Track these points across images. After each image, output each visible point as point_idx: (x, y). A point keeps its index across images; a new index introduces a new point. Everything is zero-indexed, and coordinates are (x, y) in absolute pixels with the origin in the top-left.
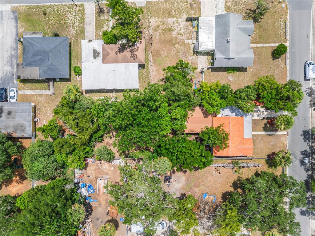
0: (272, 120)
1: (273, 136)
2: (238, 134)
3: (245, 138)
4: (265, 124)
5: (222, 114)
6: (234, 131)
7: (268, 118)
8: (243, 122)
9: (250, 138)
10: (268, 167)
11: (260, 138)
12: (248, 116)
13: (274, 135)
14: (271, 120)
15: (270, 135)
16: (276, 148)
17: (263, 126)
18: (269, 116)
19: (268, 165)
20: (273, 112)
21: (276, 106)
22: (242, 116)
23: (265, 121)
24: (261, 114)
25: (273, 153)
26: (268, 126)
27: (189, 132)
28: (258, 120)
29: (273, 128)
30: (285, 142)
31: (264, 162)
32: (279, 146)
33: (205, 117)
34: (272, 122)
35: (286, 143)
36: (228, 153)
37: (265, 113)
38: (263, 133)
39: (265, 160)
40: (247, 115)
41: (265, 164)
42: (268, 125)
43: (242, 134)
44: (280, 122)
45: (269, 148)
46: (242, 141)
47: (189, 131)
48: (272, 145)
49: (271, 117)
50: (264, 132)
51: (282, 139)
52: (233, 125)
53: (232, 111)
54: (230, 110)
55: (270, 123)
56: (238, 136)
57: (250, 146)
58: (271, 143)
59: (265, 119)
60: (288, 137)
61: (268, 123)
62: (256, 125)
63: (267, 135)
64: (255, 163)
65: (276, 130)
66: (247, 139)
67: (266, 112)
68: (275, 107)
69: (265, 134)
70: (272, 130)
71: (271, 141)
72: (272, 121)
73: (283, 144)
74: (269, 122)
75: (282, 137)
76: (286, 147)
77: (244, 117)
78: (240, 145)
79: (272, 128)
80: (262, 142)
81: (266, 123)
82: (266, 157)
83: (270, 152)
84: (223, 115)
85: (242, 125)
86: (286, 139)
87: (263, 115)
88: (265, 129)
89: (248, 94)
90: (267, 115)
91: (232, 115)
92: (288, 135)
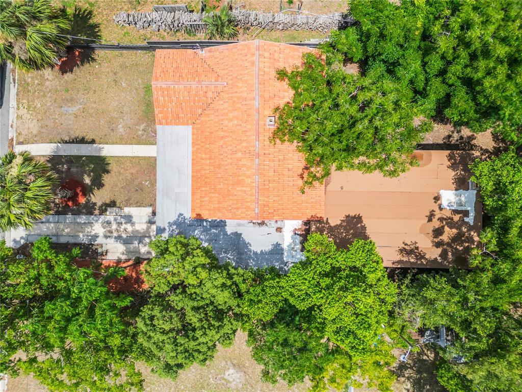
0: (70, 203)
1: (67, 139)
2: (221, 143)
3: (188, 124)
4: (100, 185)
5: (279, 230)
6: (239, 155)
7: (89, 209)
8: (193, 194)
9: (167, 124)
10: (90, 13)
11: (121, 130)
12: (173, 218)
13: (66, 142)
14: (76, 202)
15: (82, 141)
16: (56, 91)
17: (106, 179)
18: (82, 219)
19: (91, 21)
20: (68, 235)
21: (45, 272)
22: (199, 219)
23: (98, 197)
24: (114, 226)
25: (71, 71)
26: (89, 175)
27: (430, 155)
28: (129, 203)
29: (69, 169)
30: (23, 111)
31: (108, 35)
32: (44, 96)
33: (359, 219)
34: (69, 193)
35: (18, 109)
36: (267, 54)
37: (98, 229)
38: (108, 150)
39: (103, 42)
40: (175, 223)
41: (102, 27)
42: (87, 180)
43: (201, 143)
44: (29, 194)
45: (87, 90)
46: (200, 111)
47: (430, 161)
48: (72, 100)
49: (78, 213)
50: (104, 153)
51: (34, 127)
52: (240, 183)
53: (237, 243)
54: (246, 245)
55: (78, 190)
56: (221, 134)
57: (168, 89)
58: (75, 109)
59: (99, 204)
60: (12, 134)
61: (86, 191)
62: (137, 182)
63: (93, 142)
64: (142, 32)
65: (55, 160)
66: (177, 120)
67: (93, 233)
68: (50, 267)
69: (101, 146)
70: (72, 160)
71: (76, 117)
72: (74, 198)
73: (29, 107)
74: (84, 195)
75: (35, 132)
76: (17, 95)
77: (189, 215)
78: (210, 94)
79: (74, 170)
80: (115, 115)
81: (96, 191)
82: (99, 54)
83: (82, 72)
84: (279, 224)
85: (199, 181)
86: (18, 127)
87: (109, 223)
88: (100, 165)
89: (181, 340)
90: (90, 224)
91: (239, 225)
92: (12, 140)
